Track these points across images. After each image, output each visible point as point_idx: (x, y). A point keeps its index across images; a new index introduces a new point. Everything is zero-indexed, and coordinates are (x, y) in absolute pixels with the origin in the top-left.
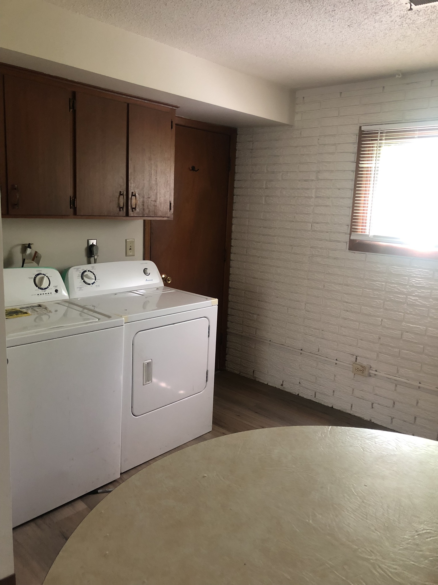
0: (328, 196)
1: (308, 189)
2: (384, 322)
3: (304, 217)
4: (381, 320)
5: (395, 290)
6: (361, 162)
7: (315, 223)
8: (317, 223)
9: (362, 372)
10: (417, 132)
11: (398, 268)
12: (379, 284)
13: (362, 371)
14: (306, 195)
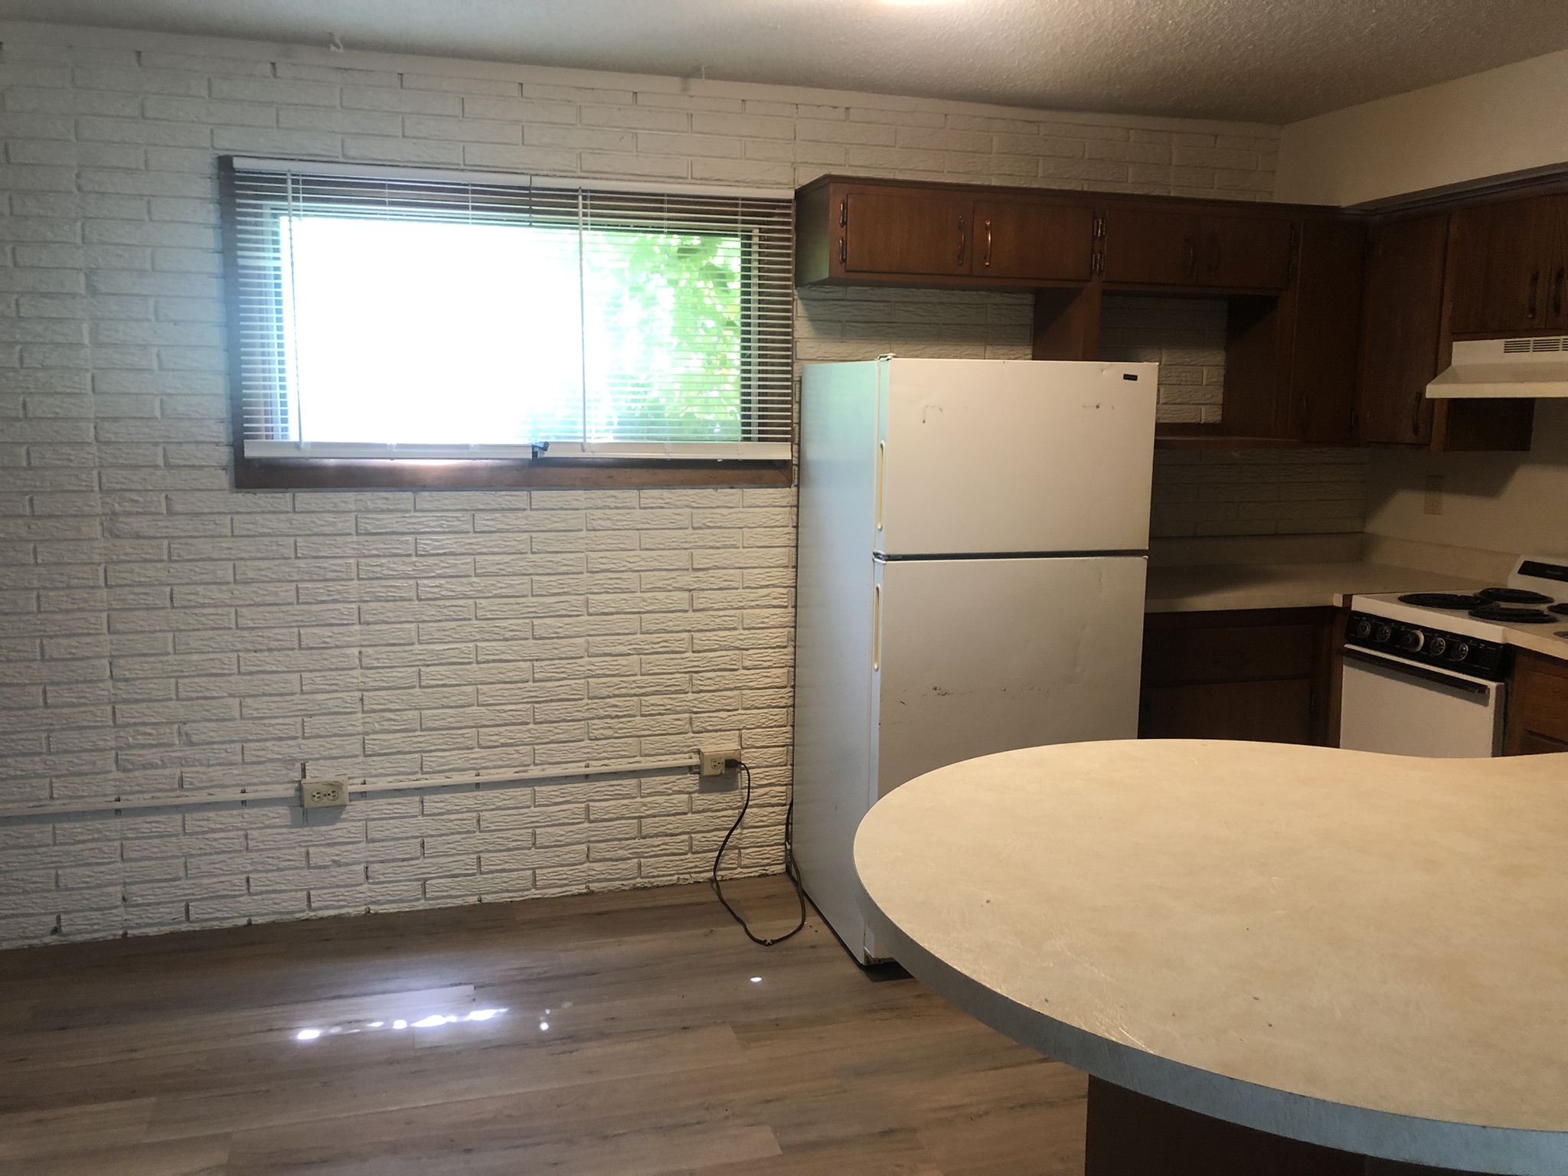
0: (142, 343)
1: (60, 320)
2: (367, 656)
3: (64, 405)
4: (357, 654)
5: (385, 572)
6: (240, 253)
7: (104, 419)
8: (115, 419)
9: (331, 797)
10: (387, 191)
11: (383, 519)
12: (340, 565)
13: (332, 794)
14: (60, 339)
